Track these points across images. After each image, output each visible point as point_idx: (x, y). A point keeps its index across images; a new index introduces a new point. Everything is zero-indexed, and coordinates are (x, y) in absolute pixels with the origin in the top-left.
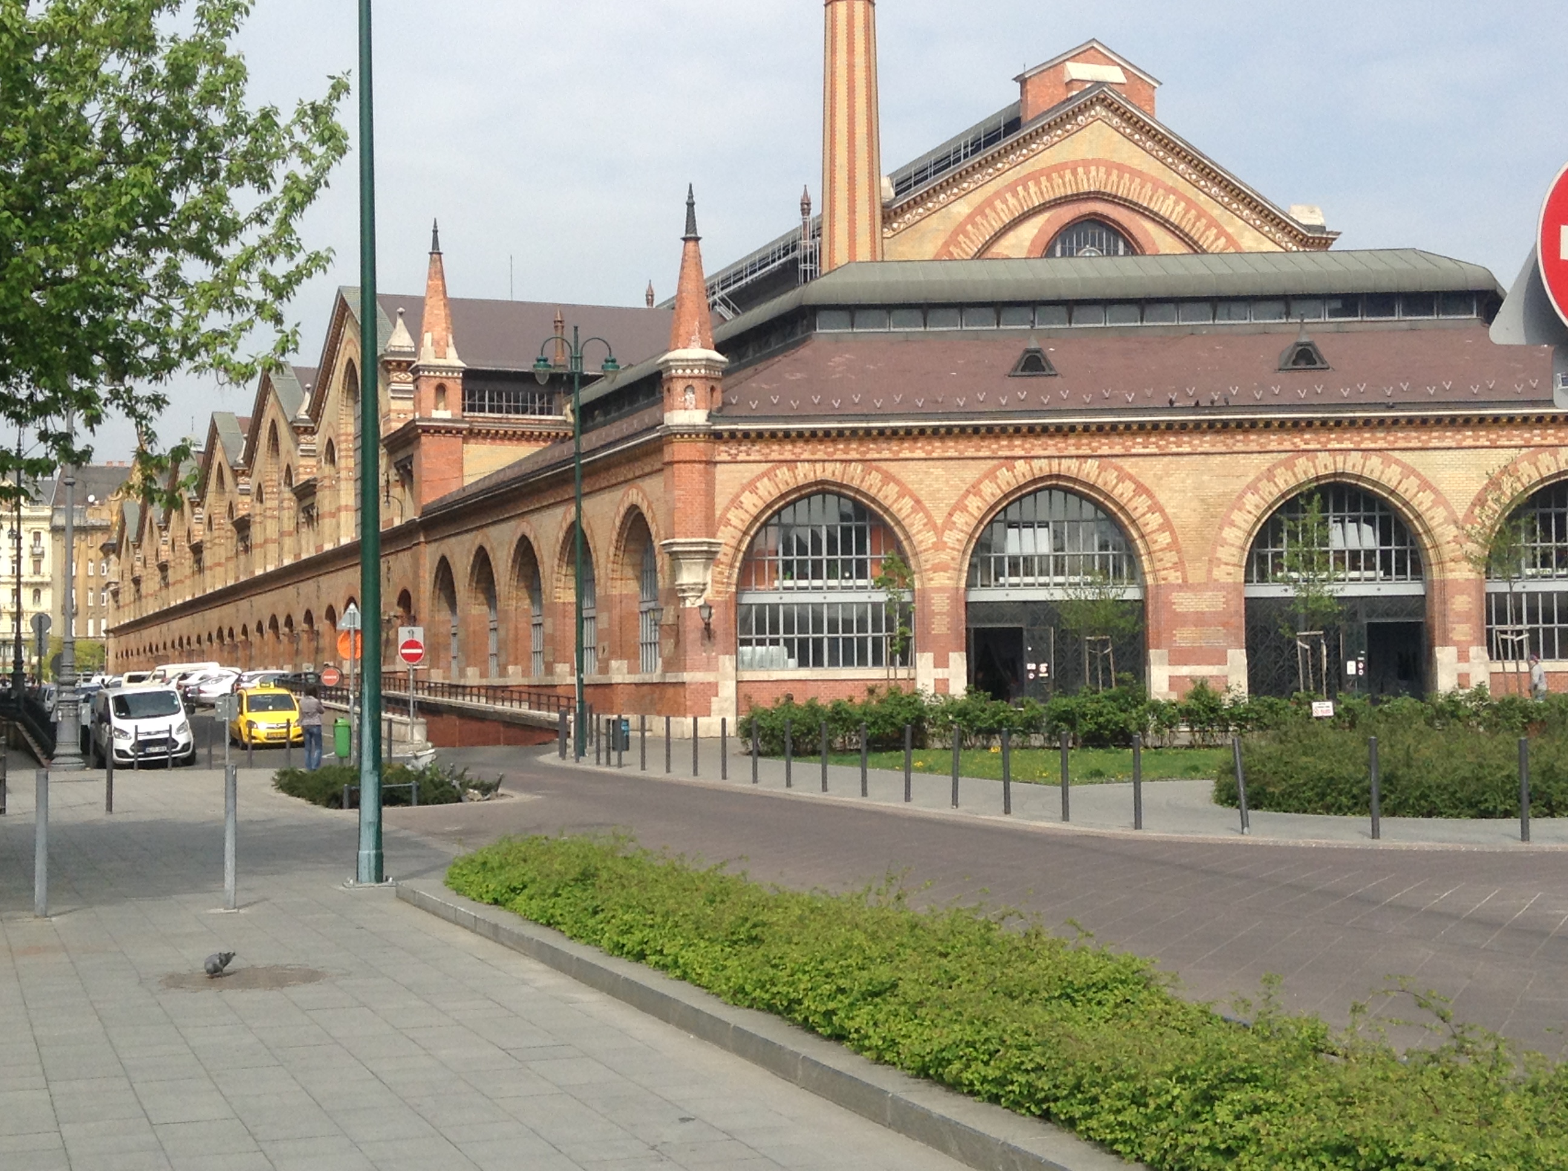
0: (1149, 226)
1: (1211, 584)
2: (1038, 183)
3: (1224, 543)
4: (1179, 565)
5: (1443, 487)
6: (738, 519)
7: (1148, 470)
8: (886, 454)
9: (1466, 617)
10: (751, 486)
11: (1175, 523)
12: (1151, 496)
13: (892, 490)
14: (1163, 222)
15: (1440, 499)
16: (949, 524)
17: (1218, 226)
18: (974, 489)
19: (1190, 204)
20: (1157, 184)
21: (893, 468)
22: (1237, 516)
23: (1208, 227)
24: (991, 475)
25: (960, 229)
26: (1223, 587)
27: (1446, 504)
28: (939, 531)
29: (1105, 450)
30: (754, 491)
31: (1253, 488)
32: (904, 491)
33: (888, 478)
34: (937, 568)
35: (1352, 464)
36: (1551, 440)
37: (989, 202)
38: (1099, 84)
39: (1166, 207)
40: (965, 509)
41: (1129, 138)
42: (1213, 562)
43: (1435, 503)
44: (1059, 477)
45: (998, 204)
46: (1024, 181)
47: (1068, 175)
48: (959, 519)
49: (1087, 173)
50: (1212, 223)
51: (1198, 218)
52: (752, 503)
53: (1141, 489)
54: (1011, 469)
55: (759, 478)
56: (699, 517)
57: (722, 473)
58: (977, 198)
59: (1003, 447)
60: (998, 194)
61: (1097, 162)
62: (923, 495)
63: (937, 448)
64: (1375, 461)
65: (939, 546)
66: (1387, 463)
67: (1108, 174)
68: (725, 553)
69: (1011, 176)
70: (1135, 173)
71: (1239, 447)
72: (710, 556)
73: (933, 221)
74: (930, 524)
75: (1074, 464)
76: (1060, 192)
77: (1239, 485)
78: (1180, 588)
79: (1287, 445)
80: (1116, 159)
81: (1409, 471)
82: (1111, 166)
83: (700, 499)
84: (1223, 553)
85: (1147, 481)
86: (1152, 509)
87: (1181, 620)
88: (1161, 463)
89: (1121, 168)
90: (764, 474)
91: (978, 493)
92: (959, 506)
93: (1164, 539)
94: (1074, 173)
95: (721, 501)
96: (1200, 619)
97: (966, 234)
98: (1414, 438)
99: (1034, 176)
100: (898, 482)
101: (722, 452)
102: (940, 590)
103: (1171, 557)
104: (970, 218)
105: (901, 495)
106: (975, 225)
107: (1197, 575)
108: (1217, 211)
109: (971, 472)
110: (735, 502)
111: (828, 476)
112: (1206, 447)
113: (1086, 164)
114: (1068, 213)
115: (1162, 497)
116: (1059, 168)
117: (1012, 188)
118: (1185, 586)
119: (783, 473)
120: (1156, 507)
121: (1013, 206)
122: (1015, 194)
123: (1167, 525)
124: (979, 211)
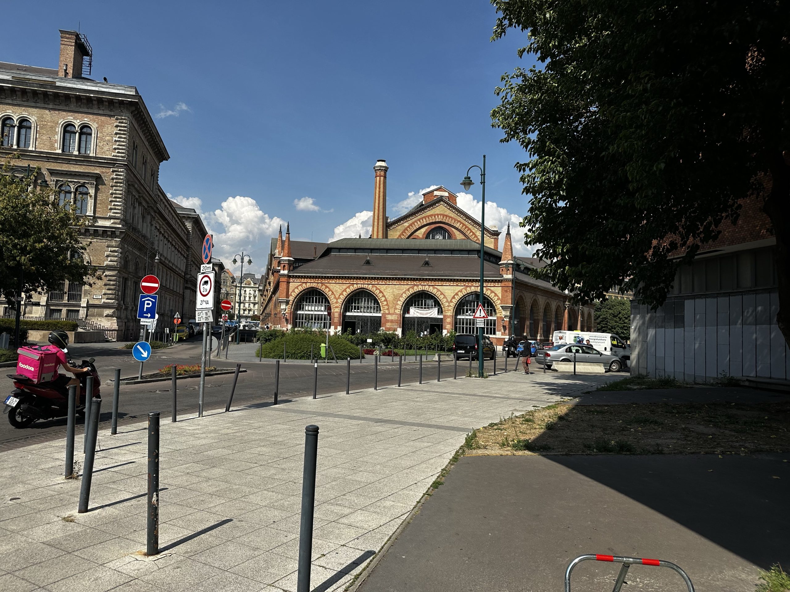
0: (453, 229)
1: (394, 313)
2: (426, 219)
3: (398, 304)
4: (388, 309)
5: (446, 294)
6: (294, 295)
7: (383, 288)
8: (326, 282)
9: (449, 323)
10: (297, 288)
11: (388, 300)
12: (383, 293)
13: (327, 289)
14: (457, 229)
15: (445, 297)
16: (339, 298)
17: (470, 230)
18: (345, 290)
19: (464, 225)
20: (455, 220)
21: (328, 285)
22: (401, 299)
23: (468, 230)
24: (349, 287)
25: (406, 229)
26: (397, 314)
27: (446, 298)
28: (337, 299)
29: (373, 283)
30: (298, 289)
31: (405, 293)
32: (330, 290)
33: (327, 287)
34: (336, 307)
35: (426, 288)
36: (470, 285)
37: (413, 223)
38: (442, 196)
39: (458, 225)
40: (343, 295)
41: (449, 209)
42: (396, 309)
43: (444, 298)
44: (363, 288)
45: (416, 224)
46: (422, 218)
47: (433, 217)
48: (341, 296)
49: (438, 217)
50: (469, 229)
51: (465, 228)
52: (297, 291)
53: (381, 292)
54: (353, 286)
55: (299, 286)
56: (285, 294)
57: (291, 284)
58: (410, 222)
59: (351, 281)
60: (416, 221)
61: (441, 215)
62: (334, 291)
63: (338, 281)
64: (431, 288)
65: (337, 302)
66: (434, 288)
67: (443, 217)
68: (291, 303)
69: (419, 217)
70: (450, 217)
71: (402, 283)
72: (287, 303)
73: (399, 227)
74: (335, 298)
75: (367, 285)
76: (431, 221)
77: (401, 292)
78: (388, 314)
79: (412, 284)
80: (445, 214)
81: (438, 290)
82: (444, 215)
83: (285, 290)
84: (398, 307)
85: (382, 290)
86: (383, 296)
87: (388, 321)
88: (385, 286)
89: (447, 216)
90: (300, 285)
91: (346, 291)
92: (342, 294)
93: (385, 303)
94: (435, 217)
95: (290, 291)
96: (392, 321)
97: (407, 230)
98: (440, 283)
99: (425, 217)
100: (329, 288)
101: (291, 280)
102: (336, 312)
103: (386, 307)
104: (409, 227)
105: (329, 291)
106: (410, 228)
107: (392, 311)
108: (470, 227)
109: (344, 287)
110: (293, 291)
111: (314, 286)
112: (395, 283)
113: (438, 215)
114: (433, 226)
115: (385, 294)
116: (431, 216)
117: (419, 220)
118: (389, 314)
119: (304, 285)
120: (384, 296)
121: (419, 224)
122: (420, 221)
123: (386, 300)
124: (411, 225)
